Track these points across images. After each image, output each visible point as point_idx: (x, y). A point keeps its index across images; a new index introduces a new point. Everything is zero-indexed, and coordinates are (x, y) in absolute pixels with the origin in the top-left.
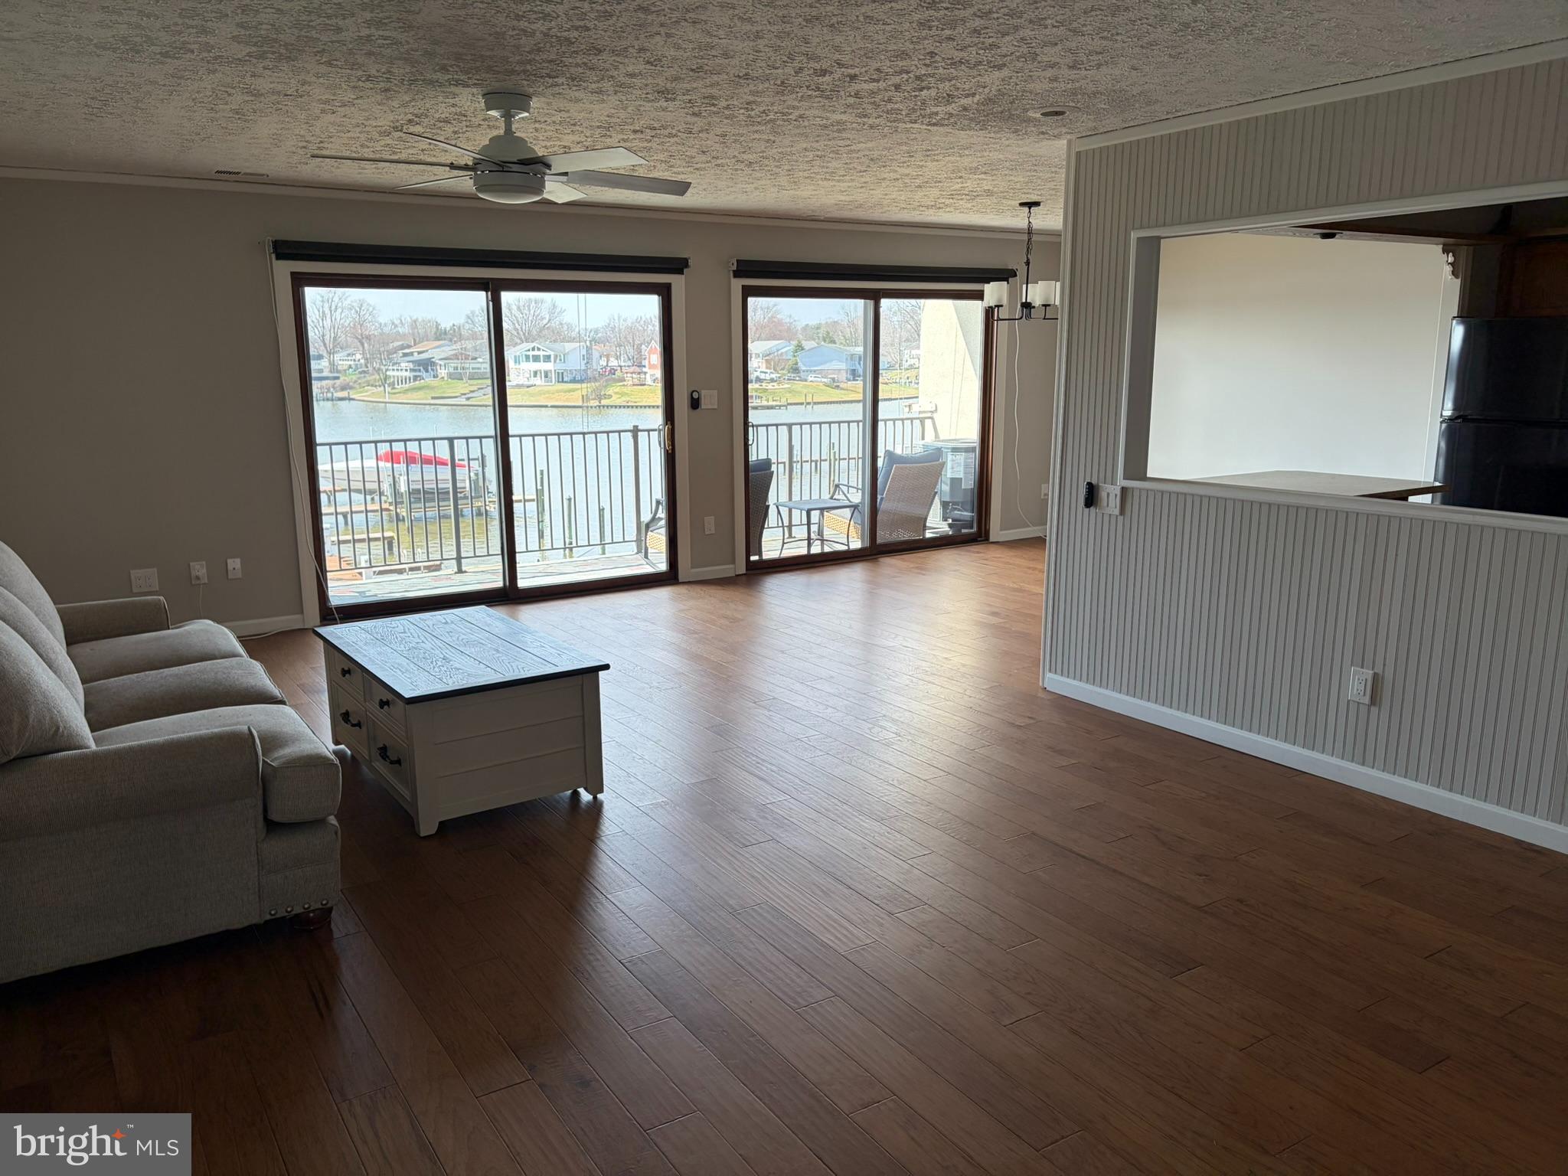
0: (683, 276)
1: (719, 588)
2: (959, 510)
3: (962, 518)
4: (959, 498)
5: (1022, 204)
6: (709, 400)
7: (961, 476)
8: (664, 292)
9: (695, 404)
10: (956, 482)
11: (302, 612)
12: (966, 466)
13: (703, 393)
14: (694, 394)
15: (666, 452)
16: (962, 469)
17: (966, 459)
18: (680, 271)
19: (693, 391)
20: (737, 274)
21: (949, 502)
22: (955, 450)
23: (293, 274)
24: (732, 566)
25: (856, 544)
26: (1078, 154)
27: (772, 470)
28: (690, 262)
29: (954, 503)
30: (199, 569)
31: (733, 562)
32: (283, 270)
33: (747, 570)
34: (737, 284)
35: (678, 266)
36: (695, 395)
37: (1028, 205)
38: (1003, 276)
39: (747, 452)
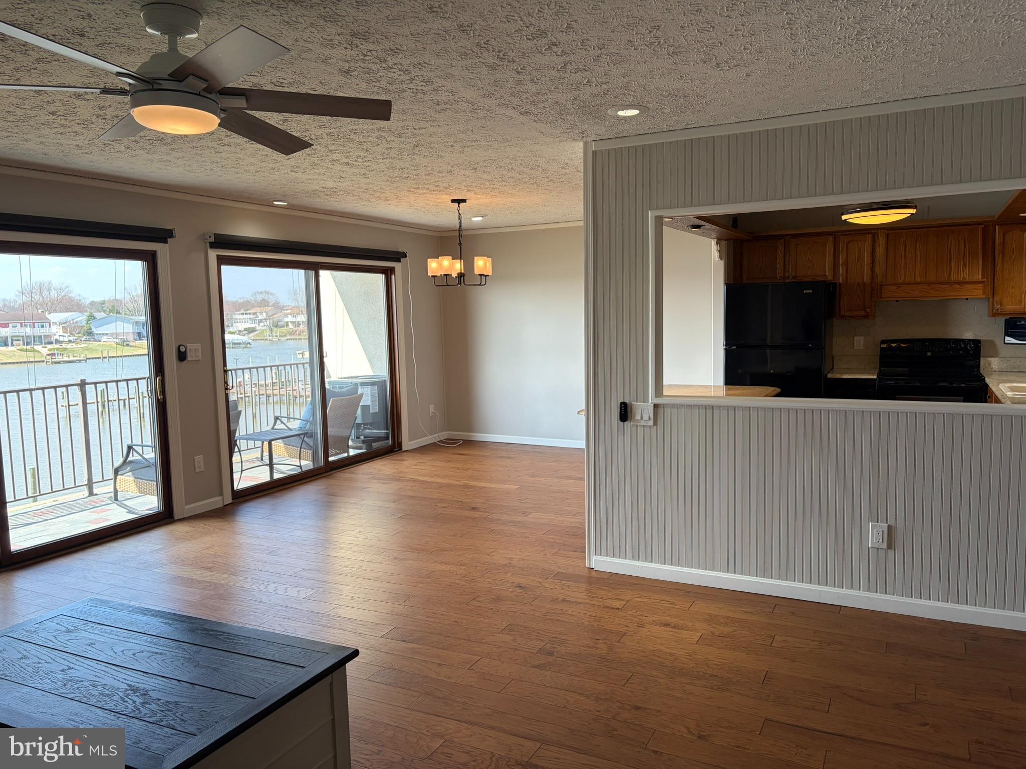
0: (167, 245)
1: (220, 520)
2: (369, 429)
3: (372, 435)
4: (369, 420)
5: (454, 201)
6: (193, 353)
7: (369, 403)
8: (150, 259)
9: (182, 356)
10: (366, 408)
12: (372, 396)
13: (189, 346)
14: (181, 347)
15: (158, 400)
16: (369, 398)
17: (371, 390)
18: (165, 241)
19: (180, 346)
20: (213, 245)
21: (360, 424)
22: (363, 384)
24: (220, 498)
25: (307, 464)
26: (595, 153)
27: (239, 409)
28: (175, 232)
29: (365, 424)
31: (221, 494)
33: (233, 499)
34: (213, 254)
35: (164, 236)
36: (182, 349)
37: (459, 201)
38: (398, 256)
39: (227, 396)
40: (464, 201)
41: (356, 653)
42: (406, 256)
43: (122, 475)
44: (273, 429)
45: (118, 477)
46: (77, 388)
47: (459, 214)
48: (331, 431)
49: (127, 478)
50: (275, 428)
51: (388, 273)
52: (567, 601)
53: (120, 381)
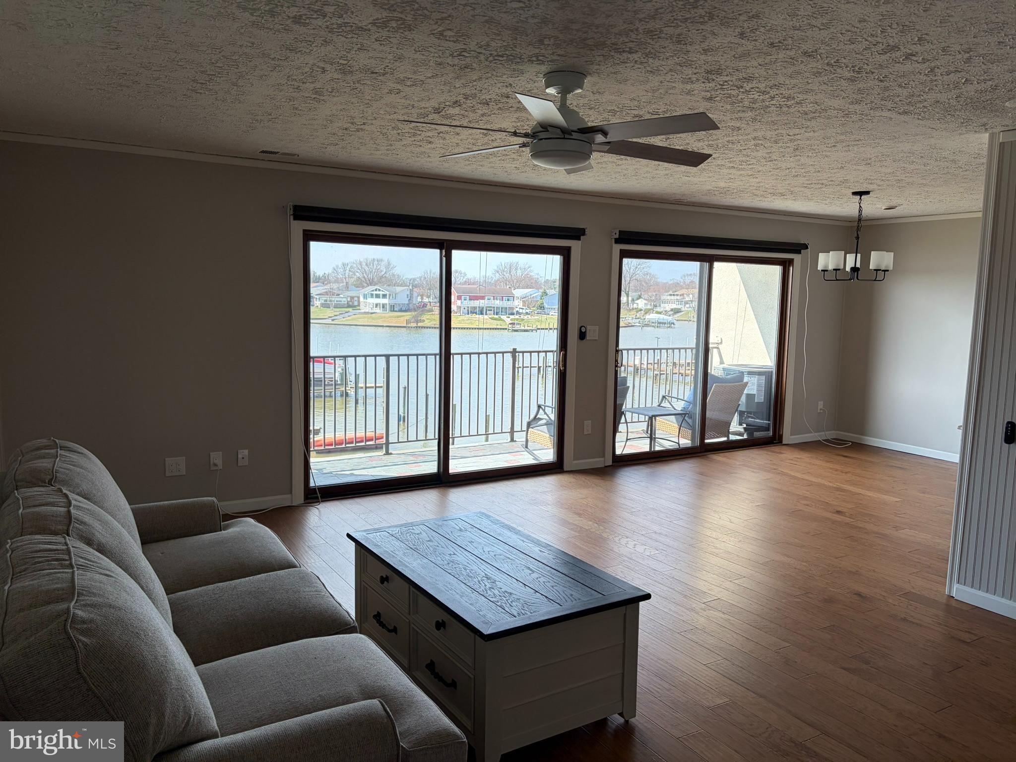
0: (580, 242)
1: (599, 478)
2: (752, 418)
3: (755, 424)
4: (754, 409)
5: (855, 193)
6: (592, 333)
7: (755, 392)
8: (565, 253)
9: (582, 336)
10: (750, 397)
11: (291, 493)
12: (759, 385)
13: (589, 328)
14: (582, 328)
15: (560, 371)
16: (755, 387)
17: (758, 380)
18: (578, 238)
19: (582, 326)
20: (617, 241)
21: (745, 412)
22: (750, 373)
23: (304, 231)
24: (602, 459)
25: (685, 442)
26: (1002, 144)
27: (628, 385)
28: (587, 232)
29: (749, 413)
30: (217, 458)
31: (604, 456)
32: (298, 227)
33: (613, 462)
34: (617, 248)
35: (577, 234)
36: (583, 330)
37: (860, 194)
38: (798, 248)
39: (616, 372)
40: (867, 193)
41: (647, 597)
42: (807, 248)
43: (532, 428)
44: (659, 406)
45: (530, 429)
46: (510, 355)
47: (860, 207)
48: (709, 414)
49: (535, 431)
50: (661, 405)
51: (786, 265)
52: (907, 621)
53: (540, 352)
